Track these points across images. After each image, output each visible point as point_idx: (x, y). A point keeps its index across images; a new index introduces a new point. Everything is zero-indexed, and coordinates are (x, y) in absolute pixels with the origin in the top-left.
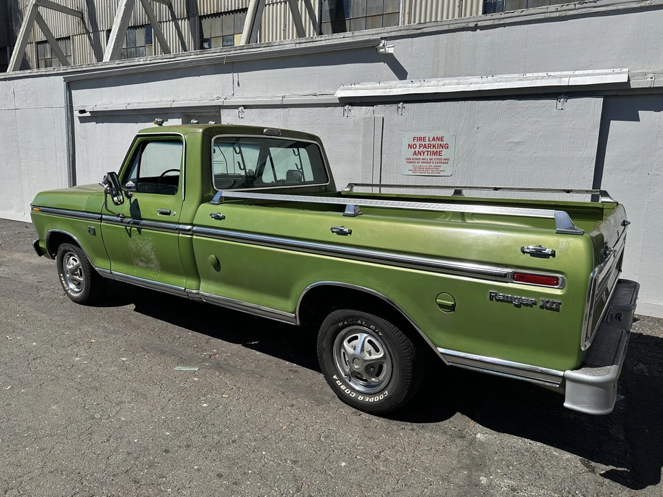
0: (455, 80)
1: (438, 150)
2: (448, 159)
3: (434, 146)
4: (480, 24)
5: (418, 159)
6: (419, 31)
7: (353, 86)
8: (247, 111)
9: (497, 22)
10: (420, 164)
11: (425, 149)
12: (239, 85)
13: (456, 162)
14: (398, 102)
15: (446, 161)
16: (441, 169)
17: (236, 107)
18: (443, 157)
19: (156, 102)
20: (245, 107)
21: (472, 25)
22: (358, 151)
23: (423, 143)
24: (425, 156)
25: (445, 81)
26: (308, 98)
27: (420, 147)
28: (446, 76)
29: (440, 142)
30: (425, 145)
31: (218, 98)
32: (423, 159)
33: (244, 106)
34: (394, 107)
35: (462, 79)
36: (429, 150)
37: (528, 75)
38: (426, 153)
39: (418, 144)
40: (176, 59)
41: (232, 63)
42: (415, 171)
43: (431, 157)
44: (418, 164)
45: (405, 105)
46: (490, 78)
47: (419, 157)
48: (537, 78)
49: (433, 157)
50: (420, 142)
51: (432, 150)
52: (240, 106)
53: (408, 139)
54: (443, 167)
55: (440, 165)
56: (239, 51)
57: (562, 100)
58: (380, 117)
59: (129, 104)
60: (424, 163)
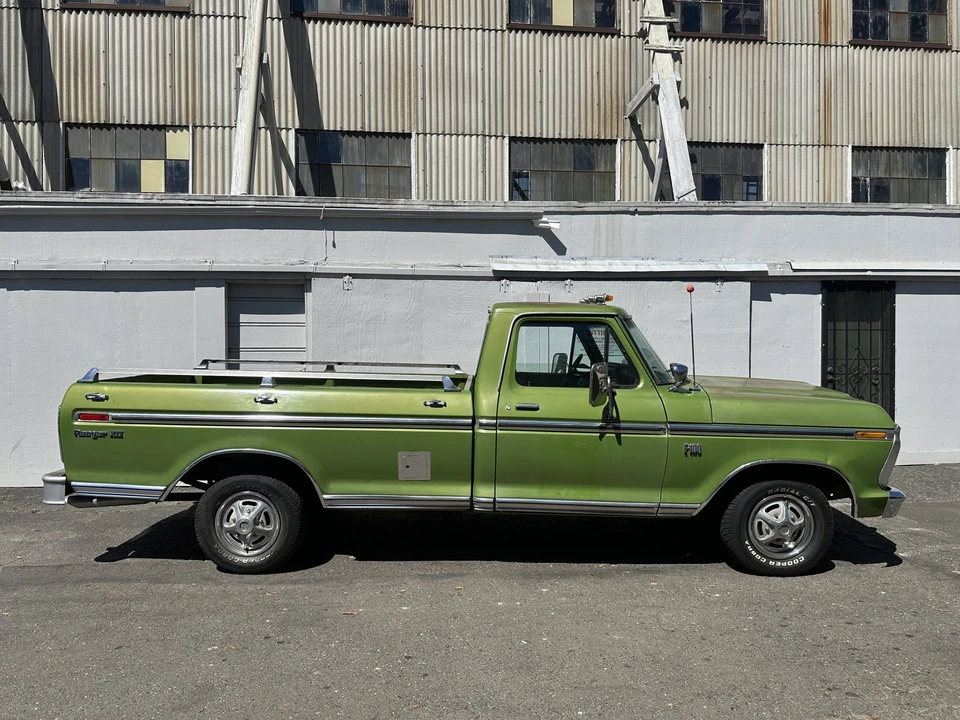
0: (618, 260)
4: (639, 209)
6: (579, 209)
7: (505, 259)
8: (356, 281)
9: (654, 210)
12: (334, 246)
14: (565, 279)
17: (340, 276)
20: (354, 276)
21: (632, 209)
25: (608, 261)
26: (448, 269)
28: (607, 255)
31: (304, 262)
33: (350, 275)
34: (561, 283)
45: (573, 282)
52: (346, 275)
57: (719, 283)
58: (545, 294)
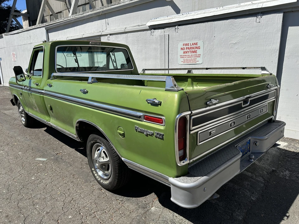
0: (203, 11)
1: (195, 50)
2: (200, 55)
3: (193, 48)
5: (185, 55)
7: (156, 19)
8: (111, 37)
10: (187, 58)
11: (189, 50)
12: (108, 24)
13: (204, 56)
14: (175, 26)
15: (199, 56)
16: (197, 60)
17: (106, 35)
18: (197, 54)
19: (77, 36)
20: (111, 35)
22: (158, 53)
23: (188, 47)
24: (189, 54)
25: (198, 13)
26: (136, 27)
27: (186, 49)
28: (199, 10)
29: (196, 46)
30: (189, 47)
31: (100, 32)
32: (188, 55)
34: (174, 28)
35: (207, 10)
36: (191, 50)
37: (242, 4)
38: (189, 52)
39: (185, 47)
40: (84, 14)
41: (105, 14)
42: (184, 62)
43: (192, 54)
44: (186, 58)
45: (179, 27)
46: (221, 8)
47: (186, 54)
48: (246, 5)
49: (193, 54)
50: (187, 46)
51: (192, 50)
52: (108, 34)
53: (180, 45)
54: (198, 59)
55: (196, 58)
56: (107, 8)
57: (259, 17)
58: (167, 35)
59: (68, 37)
60: (188, 57)
